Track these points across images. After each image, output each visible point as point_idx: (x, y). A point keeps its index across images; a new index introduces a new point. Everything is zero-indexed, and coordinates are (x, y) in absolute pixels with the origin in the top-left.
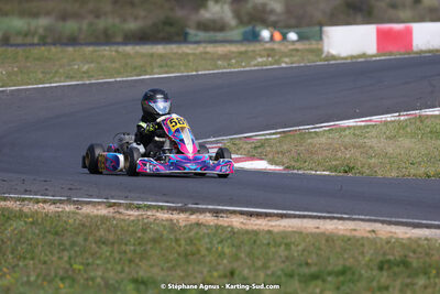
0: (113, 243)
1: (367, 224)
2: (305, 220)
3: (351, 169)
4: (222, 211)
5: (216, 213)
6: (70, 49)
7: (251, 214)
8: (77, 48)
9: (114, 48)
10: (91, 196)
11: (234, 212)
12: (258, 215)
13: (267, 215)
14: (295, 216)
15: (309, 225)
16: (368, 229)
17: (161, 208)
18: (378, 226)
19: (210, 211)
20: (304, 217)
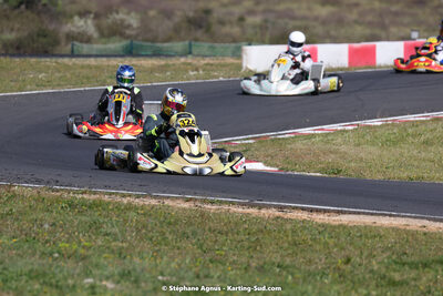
0: (227, 234)
1: (417, 220)
2: (361, 216)
3: (339, 172)
4: (285, 207)
5: (281, 208)
7: (311, 210)
10: (164, 192)
11: (296, 208)
12: (318, 211)
13: (325, 211)
14: (349, 213)
15: (367, 220)
16: (420, 225)
17: (233, 203)
18: (426, 222)
19: (275, 207)
20: (359, 213)
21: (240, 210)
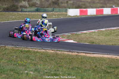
1: (114, 56)
2: (99, 55)
4: (79, 52)
5: (78, 52)
6: (7, 13)
7: (86, 53)
8: (9, 12)
9: (17, 13)
10: (46, 48)
11: (82, 52)
12: (88, 53)
13: (90, 53)
14: (97, 54)
16: (115, 57)
17: (65, 51)
18: (117, 56)
19: (76, 52)
21: (67, 53)
